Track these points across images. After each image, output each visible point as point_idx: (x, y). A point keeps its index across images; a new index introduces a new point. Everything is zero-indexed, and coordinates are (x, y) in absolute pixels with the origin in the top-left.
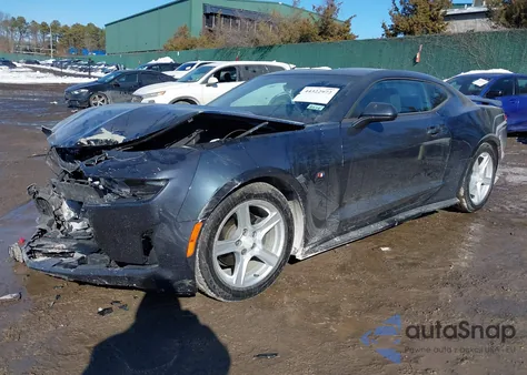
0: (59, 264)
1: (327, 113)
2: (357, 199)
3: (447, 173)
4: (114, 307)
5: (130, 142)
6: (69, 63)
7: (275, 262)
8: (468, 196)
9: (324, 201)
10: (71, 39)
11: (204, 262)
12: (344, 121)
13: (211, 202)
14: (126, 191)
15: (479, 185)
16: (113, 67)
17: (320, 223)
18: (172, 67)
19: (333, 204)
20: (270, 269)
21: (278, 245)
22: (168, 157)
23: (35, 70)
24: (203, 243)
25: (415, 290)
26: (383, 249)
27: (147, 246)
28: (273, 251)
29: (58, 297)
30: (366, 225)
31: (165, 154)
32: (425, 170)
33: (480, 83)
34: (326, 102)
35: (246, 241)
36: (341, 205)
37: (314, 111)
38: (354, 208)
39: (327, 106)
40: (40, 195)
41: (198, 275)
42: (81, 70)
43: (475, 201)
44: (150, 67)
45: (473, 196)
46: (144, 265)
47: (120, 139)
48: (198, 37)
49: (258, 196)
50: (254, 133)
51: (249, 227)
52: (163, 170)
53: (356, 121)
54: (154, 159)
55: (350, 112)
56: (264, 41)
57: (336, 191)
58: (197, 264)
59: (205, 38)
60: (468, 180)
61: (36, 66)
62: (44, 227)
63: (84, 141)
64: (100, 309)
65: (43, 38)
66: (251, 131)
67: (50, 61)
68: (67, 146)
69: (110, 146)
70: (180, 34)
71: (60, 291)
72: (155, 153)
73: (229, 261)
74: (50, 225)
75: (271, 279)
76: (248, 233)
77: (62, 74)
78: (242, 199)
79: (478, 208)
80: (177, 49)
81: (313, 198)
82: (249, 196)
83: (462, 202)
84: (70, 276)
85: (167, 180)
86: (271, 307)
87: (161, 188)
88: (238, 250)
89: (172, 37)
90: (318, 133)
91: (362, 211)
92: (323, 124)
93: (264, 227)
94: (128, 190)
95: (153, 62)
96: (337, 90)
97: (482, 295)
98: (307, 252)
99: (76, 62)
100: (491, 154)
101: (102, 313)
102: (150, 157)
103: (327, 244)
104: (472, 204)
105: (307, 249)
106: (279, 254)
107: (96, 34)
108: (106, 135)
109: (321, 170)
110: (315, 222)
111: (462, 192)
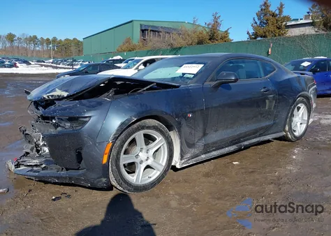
0: (31, 171)
1: (195, 79)
2: (216, 131)
3: (276, 116)
4: (62, 196)
5: (71, 96)
6: (62, 61)
7: (161, 169)
8: (292, 131)
9: (193, 132)
10: (63, 48)
11: (114, 168)
12: (206, 83)
13: (118, 130)
14: (68, 125)
15: (298, 124)
16: (87, 63)
17: (191, 145)
18: (120, 61)
19: (200, 134)
20: (158, 173)
21: (164, 159)
22: (92, 104)
23: (42, 66)
24: (113, 155)
25: (251, 187)
26: (234, 163)
27: (79, 158)
28: (161, 162)
29: (30, 191)
30: (223, 148)
31: (90, 102)
32: (261, 114)
33: (306, 64)
34: (195, 73)
35: (142, 155)
36: (205, 134)
37: (188, 78)
38: (214, 137)
39: (195, 75)
40: (27, 132)
41: (111, 176)
42: (68, 65)
43: (297, 134)
44: (108, 62)
45: (295, 131)
46: (78, 169)
47: (65, 94)
48: (137, 44)
49: (149, 128)
50: (147, 90)
51: (144, 147)
52: (87, 111)
53: (214, 83)
54: (84, 105)
55: (210, 78)
56: (176, 45)
57: (201, 126)
58: (110, 169)
59: (141, 44)
60: (291, 121)
61: (43, 63)
62: (28, 151)
63: (45, 96)
64: (54, 198)
65: (47, 47)
66: (145, 89)
67: (51, 61)
68: (36, 100)
69: (60, 98)
70: (127, 42)
71: (32, 187)
72: (84, 101)
73: (131, 168)
74: (32, 150)
75: (159, 180)
76: (144, 151)
77: (57, 68)
78: (138, 129)
79: (299, 138)
80: (124, 51)
81: (185, 129)
82: (143, 128)
83: (287, 134)
84: (36, 177)
85: (90, 117)
86: (158, 197)
87: (86, 122)
88: (137, 161)
89: (122, 44)
90: (188, 90)
91: (218, 139)
92: (192, 85)
93: (153, 147)
94: (69, 124)
95: (111, 59)
96: (202, 65)
97: (294, 190)
98: (183, 163)
99: (65, 61)
100: (306, 104)
101: (54, 200)
102: (81, 104)
103: (197, 158)
104: (295, 136)
105: (183, 161)
106: (164, 164)
107: (77, 43)
108: (58, 93)
109: (190, 112)
110: (187, 144)
111: (287, 128)
